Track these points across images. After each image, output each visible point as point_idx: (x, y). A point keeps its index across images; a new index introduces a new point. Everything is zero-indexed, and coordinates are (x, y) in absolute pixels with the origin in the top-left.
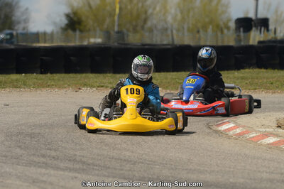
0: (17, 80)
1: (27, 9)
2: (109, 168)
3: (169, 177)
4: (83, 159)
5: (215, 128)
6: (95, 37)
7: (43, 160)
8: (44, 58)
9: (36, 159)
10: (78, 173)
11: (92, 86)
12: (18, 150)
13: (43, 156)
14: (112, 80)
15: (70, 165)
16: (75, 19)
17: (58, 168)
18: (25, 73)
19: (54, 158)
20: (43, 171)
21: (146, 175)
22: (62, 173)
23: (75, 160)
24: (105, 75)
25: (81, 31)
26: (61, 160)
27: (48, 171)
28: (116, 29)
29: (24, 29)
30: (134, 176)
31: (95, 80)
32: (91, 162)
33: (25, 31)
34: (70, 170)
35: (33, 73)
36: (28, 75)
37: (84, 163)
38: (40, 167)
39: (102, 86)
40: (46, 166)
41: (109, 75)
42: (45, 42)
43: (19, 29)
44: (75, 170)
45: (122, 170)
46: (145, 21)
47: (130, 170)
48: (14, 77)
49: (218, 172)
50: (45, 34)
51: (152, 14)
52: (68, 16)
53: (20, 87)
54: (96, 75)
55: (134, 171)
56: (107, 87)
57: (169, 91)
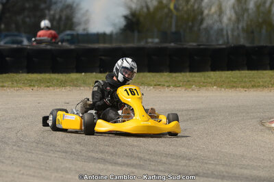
0: (77, 79)
1: (87, 11)
2: (165, 163)
3: (223, 172)
4: (140, 155)
5: (268, 125)
6: (152, 37)
7: (101, 155)
8: (103, 58)
9: (94, 155)
10: (135, 168)
11: (149, 85)
12: (78, 146)
13: (102, 152)
14: (168, 79)
15: (128, 161)
16: (134, 20)
17: (116, 164)
18: (85, 72)
19: (112, 153)
20: (102, 166)
21: (201, 171)
22: (119, 168)
23: (132, 156)
24: (162, 74)
25: (139, 32)
26: (119, 156)
27: (106, 167)
28: (174, 29)
29: (84, 30)
30: (190, 171)
31: (153, 79)
32: (148, 157)
33: (85, 32)
34: (128, 165)
35: (92, 72)
36: (88, 74)
37: (141, 159)
38: (98, 162)
39: (159, 85)
40: (104, 161)
41: (166, 74)
42: (104, 43)
43: (80, 30)
44: (132, 166)
45: (177, 165)
46: (202, 21)
47: (186, 166)
48: (74, 76)
49: (270, 167)
50: (104, 35)
51: (208, 15)
52: (126, 17)
53: (80, 86)
54: (154, 74)
55: (189, 166)
56: (164, 85)
57: (223, 89)
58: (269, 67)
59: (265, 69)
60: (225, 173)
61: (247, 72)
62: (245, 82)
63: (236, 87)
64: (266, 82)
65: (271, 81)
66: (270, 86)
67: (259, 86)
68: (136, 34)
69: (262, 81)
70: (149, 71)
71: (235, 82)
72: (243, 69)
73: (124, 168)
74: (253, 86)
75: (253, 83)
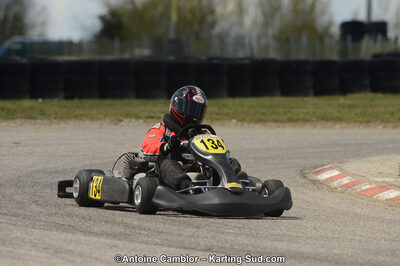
0: (32, 108)
1: (44, 9)
2: (162, 232)
3: (247, 246)
4: (125, 221)
5: (312, 176)
6: (141, 47)
7: (68, 221)
9: (60, 221)
10: (119, 239)
11: (137, 117)
12: (34, 206)
13: (69, 215)
14: (165, 108)
15: (107, 229)
16: (114, 21)
17: (90, 233)
18: (43, 97)
19: (84, 218)
20: (70, 236)
21: (215, 244)
22: (96, 239)
23: (114, 222)
24: (156, 101)
25: (121, 38)
26: (95, 221)
27: (75, 237)
28: (172, 35)
29: (40, 35)
31: (143, 108)
32: (137, 224)
33: (42, 39)
34: (108, 235)
35: (53, 97)
36: (47, 101)
37: (126, 225)
38: (64, 231)
39: (152, 117)
40: (73, 229)
41: (161, 101)
42: (71, 54)
43: (34, 35)
44: (114, 236)
45: (181, 235)
46: (213, 24)
47: (192, 236)
48: (27, 103)
49: (316, 239)
51: (222, 15)
52: (102, 18)
53: (36, 118)
54: (144, 101)
55: (198, 237)
56: (159, 118)
57: (245, 124)
58: (312, 92)
59: (306, 94)
60: (250, 248)
61: (280, 98)
62: (278, 114)
63: (265, 121)
64: (307, 114)
65: (314, 113)
66: (314, 119)
67: (297, 120)
68: (117, 43)
69: (303, 113)
70: (138, 97)
71: (263, 114)
72: (274, 95)
73: (102, 240)
74: (290, 120)
75: (289, 115)
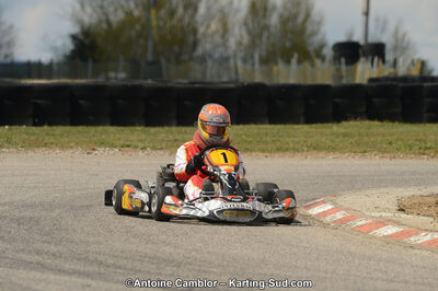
1: (11, 27)
4: (99, 258)
5: (303, 211)
6: (116, 71)
7: (36, 258)
8: (39, 101)
9: (27, 257)
10: (92, 279)
11: (113, 146)
13: (38, 252)
14: (143, 136)
15: (79, 267)
16: (87, 42)
17: (61, 271)
18: (10, 124)
19: (54, 255)
20: (38, 275)
22: (67, 278)
23: (86, 260)
24: (132, 128)
25: (95, 61)
26: (66, 259)
27: (44, 276)
28: (150, 57)
29: (6, 56)
31: (118, 136)
32: (112, 262)
33: (8, 60)
34: (80, 274)
35: (21, 124)
36: (14, 127)
37: (100, 263)
38: (33, 269)
39: (128, 146)
40: (42, 267)
41: (138, 128)
42: (40, 77)
44: (88, 275)
46: (195, 44)
50: (39, 65)
51: (205, 35)
52: (74, 37)
54: (120, 128)
56: (136, 147)
58: (302, 119)
59: (298, 123)
61: (268, 126)
62: (266, 142)
63: (251, 151)
65: (305, 142)
66: (306, 149)
67: (287, 150)
68: (90, 64)
69: (293, 142)
70: (112, 124)
71: (249, 142)
72: (262, 123)
73: (74, 279)
74: (279, 150)
75: (278, 144)
